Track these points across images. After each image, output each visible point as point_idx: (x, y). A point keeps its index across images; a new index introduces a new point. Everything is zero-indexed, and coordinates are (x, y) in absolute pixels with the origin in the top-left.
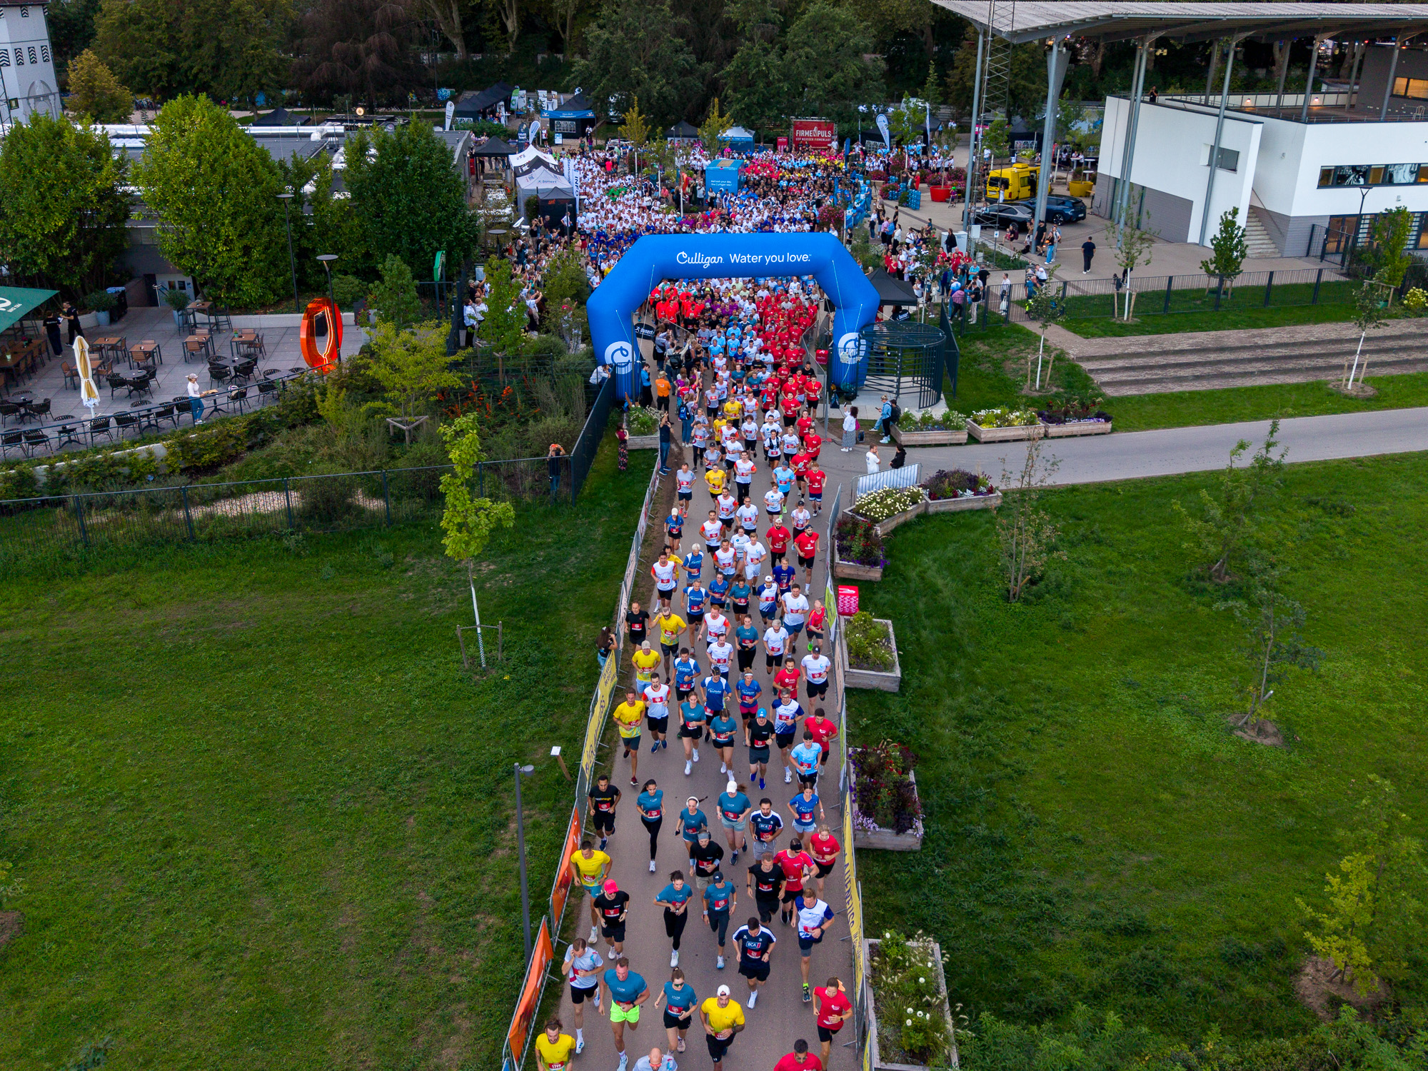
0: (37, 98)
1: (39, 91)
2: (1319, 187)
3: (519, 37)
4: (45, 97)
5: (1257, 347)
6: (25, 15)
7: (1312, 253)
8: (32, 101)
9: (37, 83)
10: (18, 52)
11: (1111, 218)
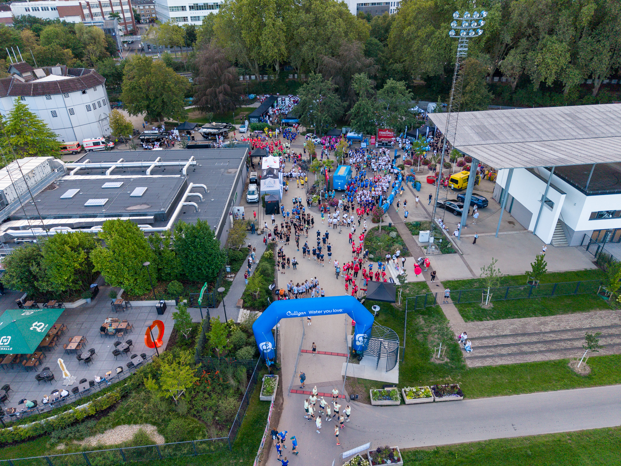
0: (102, 120)
1: (103, 117)
2: (590, 219)
3: (280, 73)
4: (105, 118)
5: (541, 333)
6: (95, 90)
7: (583, 244)
8: (100, 122)
9: (102, 114)
10: (94, 105)
11: (500, 203)
